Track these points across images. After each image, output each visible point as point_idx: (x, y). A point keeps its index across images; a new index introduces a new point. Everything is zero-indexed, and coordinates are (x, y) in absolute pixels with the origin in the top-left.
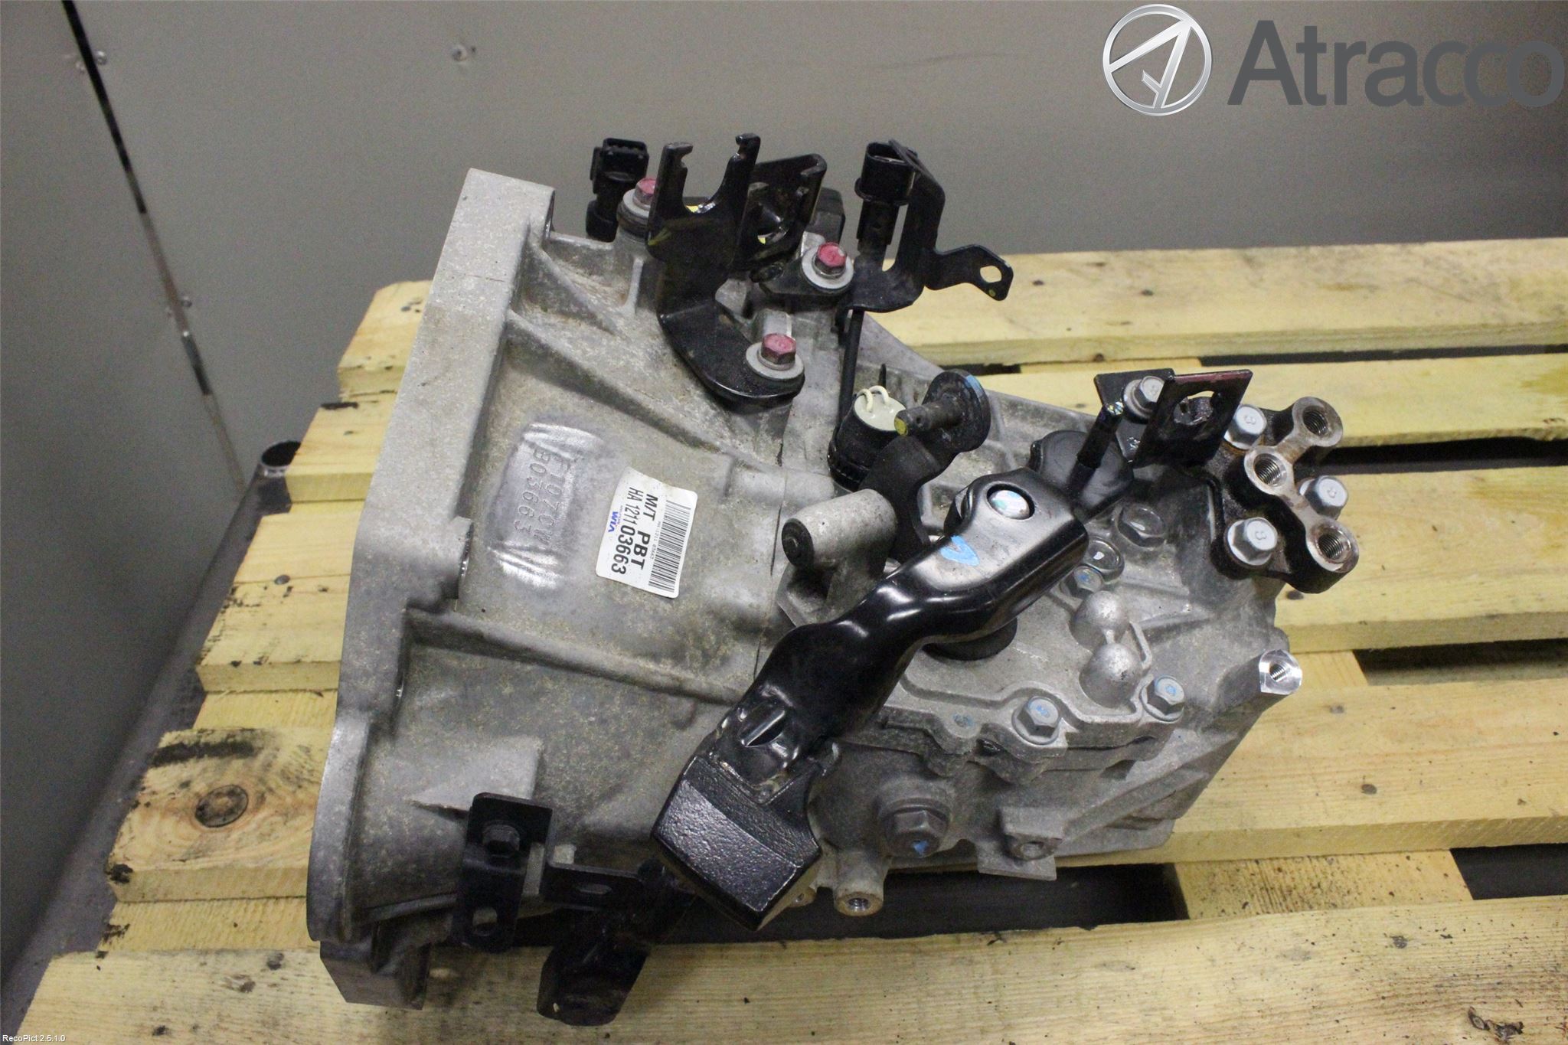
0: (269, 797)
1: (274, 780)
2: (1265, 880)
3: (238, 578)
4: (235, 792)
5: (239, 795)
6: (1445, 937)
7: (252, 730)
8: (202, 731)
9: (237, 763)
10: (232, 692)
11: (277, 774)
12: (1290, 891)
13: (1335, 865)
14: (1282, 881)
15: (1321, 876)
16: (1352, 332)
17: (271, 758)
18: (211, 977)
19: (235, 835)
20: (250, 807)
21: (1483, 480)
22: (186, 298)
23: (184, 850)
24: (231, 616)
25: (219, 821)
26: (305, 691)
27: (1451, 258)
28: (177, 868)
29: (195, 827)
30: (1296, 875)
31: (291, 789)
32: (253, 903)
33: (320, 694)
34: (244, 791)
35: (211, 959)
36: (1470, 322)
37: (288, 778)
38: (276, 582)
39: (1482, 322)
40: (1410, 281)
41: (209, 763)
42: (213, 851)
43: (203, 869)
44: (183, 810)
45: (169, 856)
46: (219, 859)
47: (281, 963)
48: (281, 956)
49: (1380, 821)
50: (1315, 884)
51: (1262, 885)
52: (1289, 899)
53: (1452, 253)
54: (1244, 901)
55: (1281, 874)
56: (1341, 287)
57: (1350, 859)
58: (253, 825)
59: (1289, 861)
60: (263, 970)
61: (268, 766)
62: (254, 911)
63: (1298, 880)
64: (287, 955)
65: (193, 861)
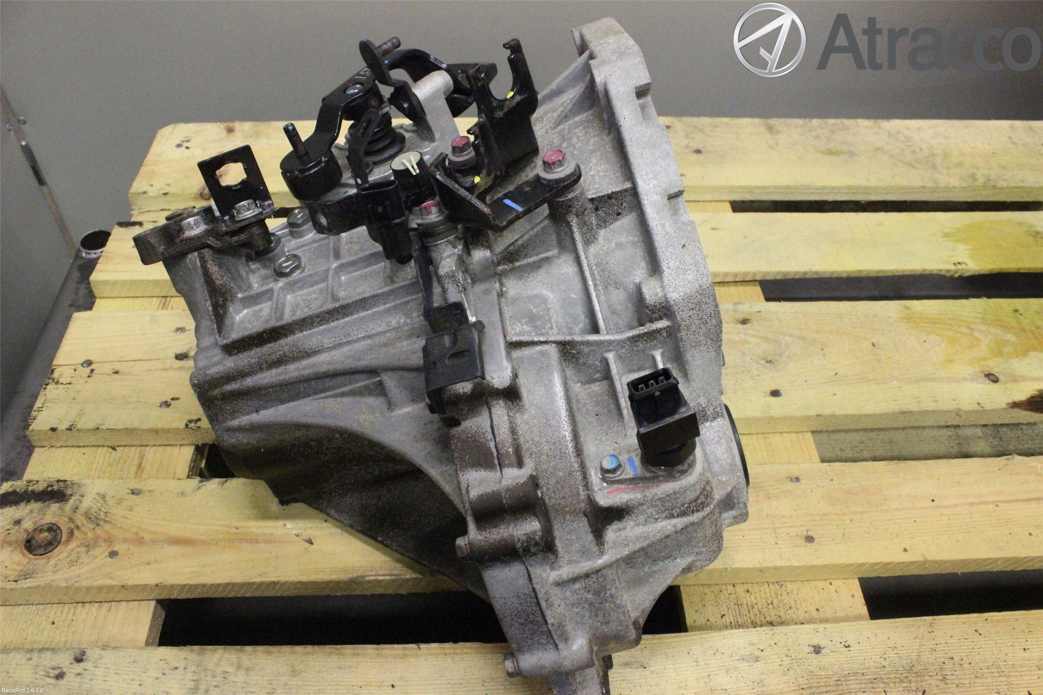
0: (76, 533)
1: (80, 519)
2: (737, 598)
3: (55, 362)
4: (53, 529)
5: (55, 531)
6: (846, 647)
7: (65, 481)
8: (29, 482)
9: (55, 507)
10: (52, 447)
11: (82, 514)
12: (753, 607)
13: (784, 588)
14: (748, 599)
15: (774, 596)
16: (834, 188)
17: (78, 502)
18: (34, 669)
19: (52, 562)
20: (63, 539)
21: (908, 308)
22: (22, 118)
23: (17, 573)
24: (51, 391)
25: (41, 551)
26: (104, 446)
27: (906, 132)
28: (10, 587)
29: (24, 555)
30: (758, 595)
31: (92, 526)
32: (67, 606)
33: (114, 449)
34: (59, 528)
35: (35, 655)
36: (915, 184)
37: (90, 518)
38: (82, 365)
39: (921, 184)
40: (878, 149)
41: (35, 506)
42: (37, 574)
43: (29, 588)
44: (16, 542)
45: (6, 578)
46: (40, 580)
47: (84, 657)
48: (83, 653)
49: (815, 563)
50: (769, 602)
51: (735, 601)
52: (751, 612)
53: (908, 128)
54: (723, 613)
55: (748, 594)
56: (830, 153)
57: (794, 584)
58: (65, 554)
59: (755, 585)
60: (71, 663)
61: (76, 509)
62: (68, 612)
63: (758, 599)
64: (89, 653)
65: (23, 581)
